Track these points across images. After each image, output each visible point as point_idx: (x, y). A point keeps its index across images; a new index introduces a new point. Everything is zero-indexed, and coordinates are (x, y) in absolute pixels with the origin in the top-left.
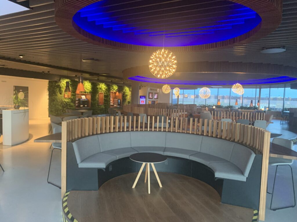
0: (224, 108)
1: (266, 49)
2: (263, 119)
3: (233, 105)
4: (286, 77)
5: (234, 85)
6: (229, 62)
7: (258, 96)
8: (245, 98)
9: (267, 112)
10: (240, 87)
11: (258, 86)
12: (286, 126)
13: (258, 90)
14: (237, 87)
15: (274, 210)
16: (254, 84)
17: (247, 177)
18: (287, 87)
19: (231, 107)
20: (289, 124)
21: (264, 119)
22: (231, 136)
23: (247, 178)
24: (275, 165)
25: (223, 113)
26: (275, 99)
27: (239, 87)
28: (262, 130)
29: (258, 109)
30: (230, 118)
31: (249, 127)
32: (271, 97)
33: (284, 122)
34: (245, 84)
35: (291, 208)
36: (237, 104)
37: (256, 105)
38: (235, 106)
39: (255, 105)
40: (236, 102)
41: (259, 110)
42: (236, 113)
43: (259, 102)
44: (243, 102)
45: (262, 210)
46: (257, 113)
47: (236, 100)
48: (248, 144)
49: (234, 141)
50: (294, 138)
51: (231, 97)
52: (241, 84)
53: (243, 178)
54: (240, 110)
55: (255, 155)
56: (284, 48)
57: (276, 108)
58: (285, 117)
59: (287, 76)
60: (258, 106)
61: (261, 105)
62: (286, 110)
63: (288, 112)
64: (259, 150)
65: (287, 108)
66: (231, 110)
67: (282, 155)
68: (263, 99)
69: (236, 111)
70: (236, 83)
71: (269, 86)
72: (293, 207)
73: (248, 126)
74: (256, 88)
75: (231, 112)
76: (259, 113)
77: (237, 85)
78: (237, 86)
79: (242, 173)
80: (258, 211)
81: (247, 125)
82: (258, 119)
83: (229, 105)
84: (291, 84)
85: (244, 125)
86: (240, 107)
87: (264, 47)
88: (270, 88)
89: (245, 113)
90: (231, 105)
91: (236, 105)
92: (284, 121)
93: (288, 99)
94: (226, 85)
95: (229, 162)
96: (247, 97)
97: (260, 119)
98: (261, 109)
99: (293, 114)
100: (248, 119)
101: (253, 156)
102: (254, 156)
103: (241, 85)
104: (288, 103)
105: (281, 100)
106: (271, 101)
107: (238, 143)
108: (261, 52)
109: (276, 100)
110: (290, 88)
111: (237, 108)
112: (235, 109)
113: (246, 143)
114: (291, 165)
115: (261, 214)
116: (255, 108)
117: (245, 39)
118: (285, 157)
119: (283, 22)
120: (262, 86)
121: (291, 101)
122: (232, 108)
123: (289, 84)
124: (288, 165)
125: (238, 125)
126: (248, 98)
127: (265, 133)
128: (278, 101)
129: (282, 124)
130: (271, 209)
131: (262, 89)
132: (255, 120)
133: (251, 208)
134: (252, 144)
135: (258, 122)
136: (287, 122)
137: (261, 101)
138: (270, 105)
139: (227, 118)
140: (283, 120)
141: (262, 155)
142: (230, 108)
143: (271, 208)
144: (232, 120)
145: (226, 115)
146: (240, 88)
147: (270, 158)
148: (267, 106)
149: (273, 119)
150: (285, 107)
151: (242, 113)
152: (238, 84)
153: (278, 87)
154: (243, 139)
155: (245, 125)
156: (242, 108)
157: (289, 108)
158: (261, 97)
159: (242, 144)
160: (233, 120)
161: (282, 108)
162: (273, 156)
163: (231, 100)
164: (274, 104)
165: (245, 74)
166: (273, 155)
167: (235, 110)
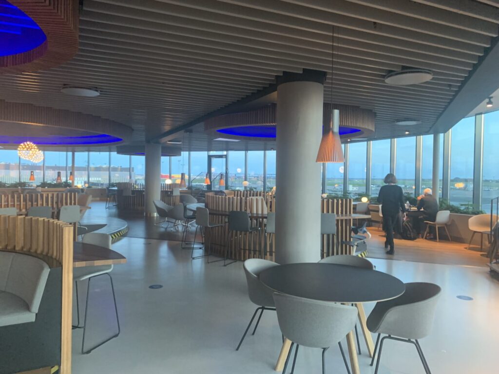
0: (8, 187)
1: (70, 87)
2: (75, 204)
3: (26, 182)
4: (104, 136)
5: (22, 144)
6: (6, 101)
7: (70, 165)
8: (49, 168)
9: (87, 189)
10: (34, 148)
11: (69, 148)
12: (114, 210)
13: (70, 154)
14: (27, 149)
15: (88, 352)
16: (60, 143)
17: (37, 312)
18: (113, 151)
19: (22, 184)
20: (118, 207)
21: (77, 203)
22: (6, 243)
23: (36, 314)
24: (86, 279)
25: (5, 196)
26: (98, 169)
27: (32, 148)
28: (60, 224)
29: (71, 187)
30: (14, 207)
31: (41, 221)
32: (92, 166)
33: (111, 205)
34: (43, 143)
35: (115, 338)
36: (34, 179)
37: (68, 178)
38: (30, 182)
39: (67, 180)
40: (31, 174)
41: (74, 187)
42: (32, 195)
43: (71, 174)
44: (46, 175)
45: (65, 361)
46: (69, 194)
47: (31, 172)
48: (39, 252)
49: (13, 250)
50: (123, 228)
51: (22, 166)
52: (34, 143)
53: (29, 317)
54: (40, 189)
55: (49, 270)
56: (97, 91)
57: (102, 182)
58: (112, 196)
59: (107, 134)
60: (71, 181)
61: (76, 179)
62: (113, 185)
63: (116, 188)
64: (57, 259)
65: (115, 182)
66: (23, 190)
67: (93, 261)
68: (80, 169)
69: (33, 192)
70: (26, 141)
71: (86, 148)
72: (116, 336)
73: (38, 219)
74: (67, 151)
75: (22, 195)
76: (73, 194)
77: (28, 145)
78: (27, 147)
79: (27, 307)
80: (60, 365)
81: (36, 218)
82: (66, 204)
83: (18, 181)
84: (117, 147)
85: (31, 218)
86: (40, 184)
87: (66, 83)
88: (89, 151)
89: (48, 195)
90: (22, 181)
91: (32, 181)
92: (110, 203)
93: (115, 169)
94: (7, 144)
95: (4, 292)
96: (54, 165)
97: (71, 204)
98: (77, 186)
99: (122, 191)
100: (50, 205)
101: (46, 272)
102: (48, 273)
103: (34, 146)
104: (117, 175)
105: (106, 171)
106: (91, 173)
107: (22, 252)
108: (61, 91)
109: (100, 171)
110: (116, 153)
111: (35, 185)
112: (30, 188)
113: (36, 252)
114: (110, 272)
115: (65, 369)
116: (66, 185)
117: (24, 63)
118: (98, 263)
119: (81, 48)
120: (77, 147)
121: (122, 171)
122: (24, 186)
123: (114, 145)
124: (107, 273)
125: (21, 219)
126: (53, 168)
127: (64, 228)
128: (101, 173)
129: (109, 208)
130: (83, 353)
131: (76, 153)
132: (62, 205)
133: (45, 366)
134: (46, 250)
135: (66, 209)
136: (115, 204)
137: (76, 173)
138: (90, 179)
139: (8, 207)
140: (109, 201)
141: (61, 268)
142: (21, 187)
143: (82, 351)
144: (17, 209)
145: (13, 199)
146: (33, 150)
147: (74, 269)
148: (86, 179)
149: (93, 201)
150: (112, 181)
151: (42, 196)
152: (28, 143)
153: (100, 151)
154: (31, 245)
155: (33, 218)
156: (44, 185)
157: (117, 182)
158: (76, 165)
159: (29, 253)
160: (20, 210)
161: (108, 182)
162: (80, 266)
163: (22, 171)
164: (99, 177)
165: (43, 126)
166: (79, 264)
167: (29, 191)
